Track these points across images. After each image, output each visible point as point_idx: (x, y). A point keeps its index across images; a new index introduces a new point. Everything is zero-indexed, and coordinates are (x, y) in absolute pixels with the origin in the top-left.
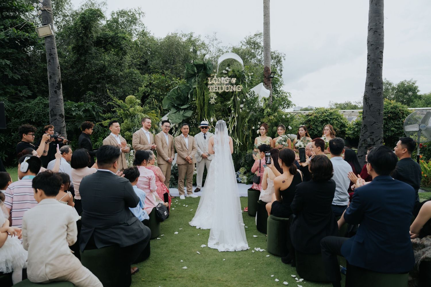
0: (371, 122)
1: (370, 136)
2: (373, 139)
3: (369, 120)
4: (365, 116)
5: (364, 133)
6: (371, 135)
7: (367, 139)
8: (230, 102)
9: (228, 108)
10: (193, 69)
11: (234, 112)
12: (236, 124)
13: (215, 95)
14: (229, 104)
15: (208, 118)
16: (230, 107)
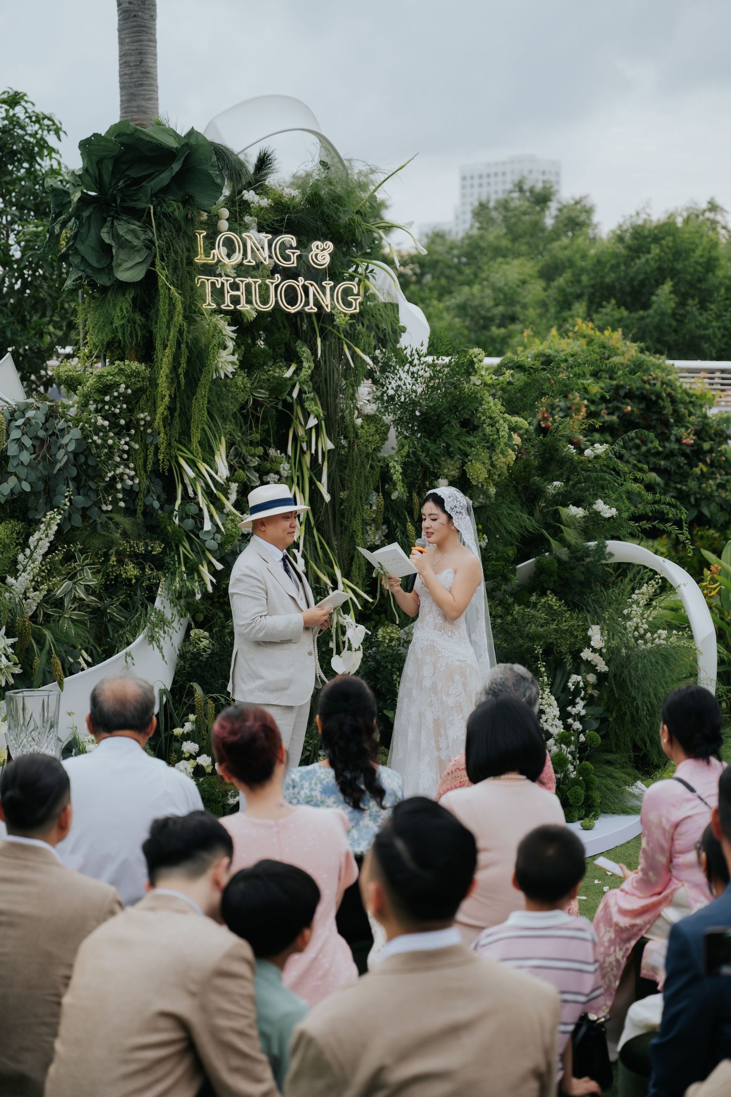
8: (293, 368)
9: (285, 401)
10: (99, 170)
11: (318, 427)
12: (323, 488)
13: (229, 331)
14: (291, 379)
15: (204, 461)
16: (295, 394)
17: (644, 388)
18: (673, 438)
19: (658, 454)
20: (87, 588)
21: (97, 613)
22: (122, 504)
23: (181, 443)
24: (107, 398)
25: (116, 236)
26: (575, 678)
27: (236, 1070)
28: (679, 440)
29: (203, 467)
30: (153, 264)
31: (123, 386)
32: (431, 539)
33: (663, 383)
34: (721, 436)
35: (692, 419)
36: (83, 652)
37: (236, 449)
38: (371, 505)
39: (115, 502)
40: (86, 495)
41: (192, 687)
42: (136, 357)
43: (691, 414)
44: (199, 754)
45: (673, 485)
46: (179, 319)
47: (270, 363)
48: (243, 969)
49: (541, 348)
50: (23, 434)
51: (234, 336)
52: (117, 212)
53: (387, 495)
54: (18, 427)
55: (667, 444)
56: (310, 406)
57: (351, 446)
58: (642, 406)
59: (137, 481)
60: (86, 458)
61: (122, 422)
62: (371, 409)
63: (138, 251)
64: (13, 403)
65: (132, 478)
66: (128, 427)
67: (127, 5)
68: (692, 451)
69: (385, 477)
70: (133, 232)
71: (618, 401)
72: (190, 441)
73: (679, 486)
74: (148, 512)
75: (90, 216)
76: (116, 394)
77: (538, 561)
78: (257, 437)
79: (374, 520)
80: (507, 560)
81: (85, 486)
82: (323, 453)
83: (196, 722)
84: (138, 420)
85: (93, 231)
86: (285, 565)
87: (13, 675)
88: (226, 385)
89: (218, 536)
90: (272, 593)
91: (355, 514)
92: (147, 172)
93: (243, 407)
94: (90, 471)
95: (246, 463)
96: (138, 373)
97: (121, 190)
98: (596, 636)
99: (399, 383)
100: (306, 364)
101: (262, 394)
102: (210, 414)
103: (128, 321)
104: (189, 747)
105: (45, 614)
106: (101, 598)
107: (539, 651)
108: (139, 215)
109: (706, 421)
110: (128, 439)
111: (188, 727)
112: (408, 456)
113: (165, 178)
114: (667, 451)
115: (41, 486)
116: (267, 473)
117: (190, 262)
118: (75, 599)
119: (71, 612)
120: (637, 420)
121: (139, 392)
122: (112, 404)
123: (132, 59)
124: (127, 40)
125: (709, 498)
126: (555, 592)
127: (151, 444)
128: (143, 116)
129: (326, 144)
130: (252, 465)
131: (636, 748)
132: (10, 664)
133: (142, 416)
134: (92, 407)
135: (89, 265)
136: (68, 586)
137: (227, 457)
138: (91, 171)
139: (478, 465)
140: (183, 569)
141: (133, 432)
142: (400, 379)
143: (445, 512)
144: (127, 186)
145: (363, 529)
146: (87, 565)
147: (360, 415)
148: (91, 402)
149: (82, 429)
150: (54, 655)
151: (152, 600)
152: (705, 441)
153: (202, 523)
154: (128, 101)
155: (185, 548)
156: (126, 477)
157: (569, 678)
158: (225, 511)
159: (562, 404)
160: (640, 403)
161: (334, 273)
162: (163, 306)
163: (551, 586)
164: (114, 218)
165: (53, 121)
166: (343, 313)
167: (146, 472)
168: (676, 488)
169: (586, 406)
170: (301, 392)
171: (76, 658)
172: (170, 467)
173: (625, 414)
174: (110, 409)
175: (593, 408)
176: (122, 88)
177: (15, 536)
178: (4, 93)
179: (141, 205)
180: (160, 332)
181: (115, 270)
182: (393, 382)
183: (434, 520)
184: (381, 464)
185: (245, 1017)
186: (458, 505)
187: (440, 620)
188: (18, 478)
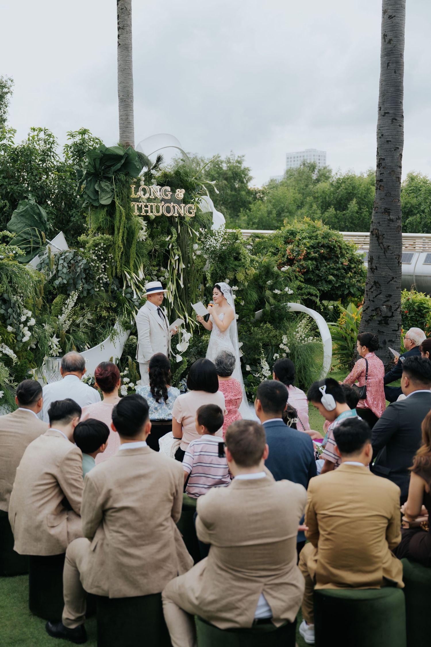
0: (388, 278)
1: (385, 302)
2: (391, 307)
3: (384, 274)
4: (376, 267)
5: (376, 296)
6: (388, 301)
7: (381, 307)
8: (170, 237)
9: (166, 249)
10: (95, 163)
11: (179, 259)
12: (181, 282)
13: (144, 223)
14: (168, 241)
15: (134, 272)
16: (170, 247)
17: (329, 243)
18: (340, 262)
19: (334, 269)
20: (88, 320)
21: (93, 329)
22: (102, 288)
23: (126, 266)
24: (96, 249)
25: (101, 187)
26: (276, 355)
27: (74, 493)
28: (342, 263)
29: (134, 275)
30: (114, 198)
31: (102, 244)
32: (216, 302)
33: (336, 241)
34: (359, 262)
35: (348, 255)
36: (87, 344)
37: (148, 268)
38: (200, 289)
39: (100, 287)
40: (89, 285)
41: (127, 357)
42: (108, 233)
43: (347, 253)
44: (129, 383)
45: (339, 281)
46: (124, 218)
47: (161, 235)
48: (78, 458)
49: (290, 227)
50: (64, 262)
51: (146, 225)
52: (101, 178)
53: (205, 285)
54: (62, 259)
55: (337, 265)
56: (176, 251)
57: (191, 267)
58: (328, 250)
59: (108, 280)
60: (89, 271)
61: (102, 257)
62: (199, 253)
63: (109, 193)
64: (62, 250)
65: (106, 279)
66: (105, 259)
67: (122, 97)
68: (347, 268)
69: (205, 279)
70: (107, 185)
71: (319, 248)
72: (129, 265)
73: (341, 281)
74: (113, 291)
75: (91, 180)
76: (100, 247)
77: (263, 311)
78: (155, 263)
79: (201, 295)
80: (250, 310)
81: (89, 281)
82: (181, 269)
83: (129, 370)
84: (109, 257)
85: (92, 185)
86: (158, 312)
87: (59, 352)
88: (143, 244)
89: (139, 300)
90: (151, 322)
91: (193, 292)
92: (113, 163)
93: (151, 252)
94: (90, 276)
95: (151, 273)
96: (109, 239)
97: (103, 170)
98: (285, 339)
99: (211, 243)
100: (174, 235)
101: (157, 247)
102: (137, 254)
103: (105, 219)
104: (126, 380)
105: (73, 330)
106: (94, 324)
107: (261, 345)
108: (109, 179)
109: (353, 256)
110: (104, 264)
111: (126, 372)
112: (213, 271)
113: (119, 166)
114: (337, 268)
115: (71, 281)
116: (160, 277)
117: (128, 197)
118: (84, 324)
119: (82, 328)
120: (326, 256)
121: (109, 246)
122: (98, 251)
123: (124, 117)
124: (122, 110)
125: (354, 286)
126: (270, 322)
127: (114, 266)
128: (128, 139)
129: (183, 152)
130: (154, 274)
131: (300, 382)
132: (58, 348)
133: (110, 255)
134: (91, 252)
135: (91, 198)
136: (81, 319)
137: (144, 271)
138: (91, 163)
139: (241, 274)
140: (126, 313)
141: (107, 261)
142: (211, 241)
143: (221, 291)
144: (105, 169)
145: (196, 298)
146: (89, 311)
147: (195, 254)
148: (91, 250)
149: (88, 260)
150: (73, 345)
151: (113, 325)
152: (352, 264)
153: (133, 296)
154: (122, 133)
155: (127, 305)
156: (104, 278)
157: (274, 355)
158: (143, 291)
159: (297, 249)
160: (327, 249)
161: (185, 201)
162: (118, 214)
163: (268, 320)
164: (100, 180)
165: (99, 140)
166: (188, 217)
167: (112, 276)
168: (340, 282)
169: (306, 250)
170: (172, 246)
171: (84, 346)
172: (121, 274)
173: (321, 253)
174: (97, 253)
175: (308, 251)
176: (120, 129)
177: (62, 300)
178: (81, 129)
179: (110, 176)
180: (117, 224)
181: (100, 200)
182: (208, 243)
183: (217, 294)
184: (203, 273)
185: (78, 474)
186: (226, 289)
187: (219, 332)
188: (62, 278)
